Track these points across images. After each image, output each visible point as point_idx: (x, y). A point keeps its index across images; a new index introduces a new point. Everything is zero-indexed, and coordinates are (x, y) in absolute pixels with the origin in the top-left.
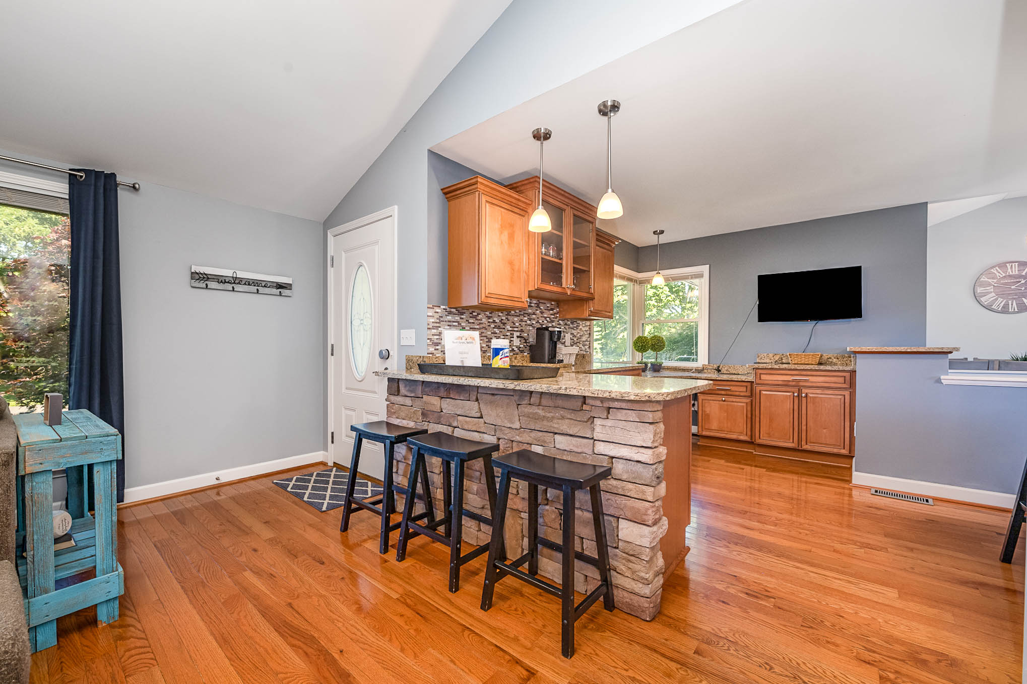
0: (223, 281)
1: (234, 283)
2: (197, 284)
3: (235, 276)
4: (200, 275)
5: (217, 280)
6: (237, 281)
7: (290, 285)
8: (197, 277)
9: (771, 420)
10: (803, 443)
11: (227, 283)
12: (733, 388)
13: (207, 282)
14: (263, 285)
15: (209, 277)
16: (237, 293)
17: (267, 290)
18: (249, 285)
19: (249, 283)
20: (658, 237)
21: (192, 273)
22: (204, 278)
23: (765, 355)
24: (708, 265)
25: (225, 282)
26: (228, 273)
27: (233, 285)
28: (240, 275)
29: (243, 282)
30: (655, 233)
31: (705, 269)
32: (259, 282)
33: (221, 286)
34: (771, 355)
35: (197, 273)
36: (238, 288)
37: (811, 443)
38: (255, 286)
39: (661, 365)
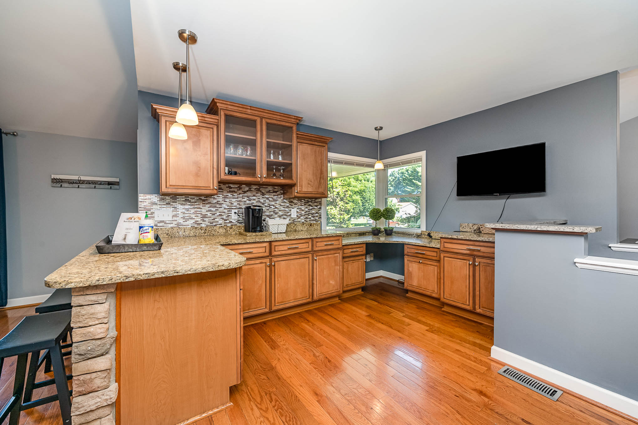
0: (72, 182)
1: (79, 183)
2: (54, 185)
3: (79, 179)
4: (57, 180)
5: (68, 182)
6: (81, 182)
7: (118, 182)
8: (55, 181)
9: (452, 283)
10: (477, 307)
11: (74, 183)
12: (428, 253)
13: (61, 184)
14: (99, 183)
15: (63, 180)
16: (80, 189)
17: (101, 186)
18: (89, 184)
19: (89, 182)
20: (379, 132)
21: (52, 179)
22: (59, 181)
23: (466, 224)
24: (425, 151)
25: (73, 183)
26: (76, 178)
27: (79, 184)
28: (83, 178)
29: (86, 182)
30: (376, 129)
31: (423, 154)
32: (96, 182)
33: (71, 185)
34: (471, 225)
35: (55, 179)
36: (81, 186)
37: (483, 307)
38: (93, 184)
39: (392, 230)
